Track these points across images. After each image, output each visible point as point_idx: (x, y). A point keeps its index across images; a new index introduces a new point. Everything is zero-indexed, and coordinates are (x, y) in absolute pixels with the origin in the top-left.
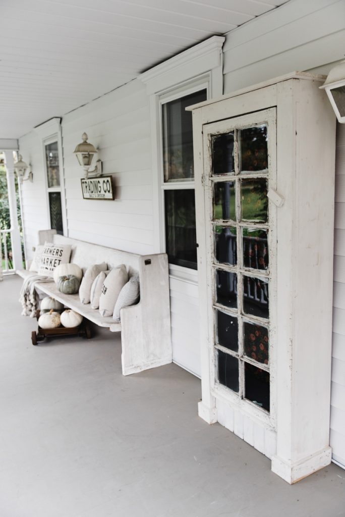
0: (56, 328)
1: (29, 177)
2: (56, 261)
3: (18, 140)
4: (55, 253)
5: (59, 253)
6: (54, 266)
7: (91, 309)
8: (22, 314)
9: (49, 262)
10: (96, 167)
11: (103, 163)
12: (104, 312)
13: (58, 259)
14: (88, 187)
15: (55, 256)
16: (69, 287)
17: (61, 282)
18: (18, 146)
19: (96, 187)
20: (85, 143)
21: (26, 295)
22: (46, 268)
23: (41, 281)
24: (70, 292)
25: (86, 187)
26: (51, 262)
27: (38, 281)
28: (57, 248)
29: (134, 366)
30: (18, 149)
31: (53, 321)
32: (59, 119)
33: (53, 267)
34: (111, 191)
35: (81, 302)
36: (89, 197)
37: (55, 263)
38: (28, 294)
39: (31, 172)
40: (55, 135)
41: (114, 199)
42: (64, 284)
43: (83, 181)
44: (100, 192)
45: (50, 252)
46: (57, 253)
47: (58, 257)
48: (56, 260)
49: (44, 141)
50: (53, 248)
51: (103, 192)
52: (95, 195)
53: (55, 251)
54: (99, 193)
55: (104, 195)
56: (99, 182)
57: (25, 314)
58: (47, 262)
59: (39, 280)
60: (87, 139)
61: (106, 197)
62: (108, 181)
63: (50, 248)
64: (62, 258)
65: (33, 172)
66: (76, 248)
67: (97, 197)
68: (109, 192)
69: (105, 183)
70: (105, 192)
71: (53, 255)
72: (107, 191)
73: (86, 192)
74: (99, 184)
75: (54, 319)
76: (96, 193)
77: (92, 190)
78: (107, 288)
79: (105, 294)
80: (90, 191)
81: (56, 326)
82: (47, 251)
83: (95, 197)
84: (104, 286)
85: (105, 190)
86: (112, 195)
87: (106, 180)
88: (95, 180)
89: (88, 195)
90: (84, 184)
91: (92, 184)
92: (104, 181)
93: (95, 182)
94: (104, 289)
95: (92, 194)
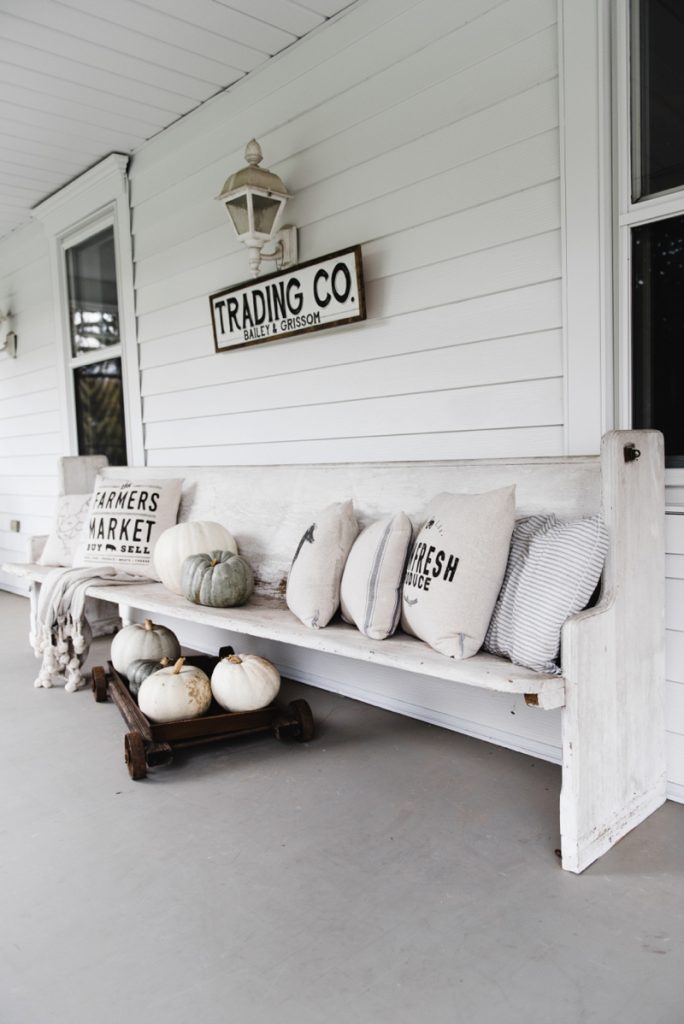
0: (200, 715)
1: (6, 343)
2: (140, 526)
4: (134, 504)
5: (149, 503)
6: (135, 539)
8: (37, 683)
9: (118, 530)
10: (280, 242)
11: (302, 232)
12: (461, 643)
13: (146, 519)
14: (240, 315)
15: (135, 510)
16: (230, 586)
17: (199, 570)
19: (280, 300)
20: (254, 167)
21: (55, 624)
22: (109, 546)
23: (102, 583)
24: (233, 601)
25: (232, 314)
26: (124, 529)
27: (94, 582)
28: (140, 491)
31: (191, 694)
32: (125, 160)
33: (131, 542)
34: (354, 292)
35: (308, 623)
36: (243, 341)
37: (137, 530)
38: (61, 621)
39: (11, 333)
40: (108, 208)
41: (363, 316)
42: (214, 575)
43: (215, 301)
44: (296, 311)
45: (121, 499)
46: (142, 501)
47: (146, 514)
48: (138, 521)
49: (62, 240)
50: (130, 490)
51: (310, 307)
52: (268, 328)
53: (136, 497)
54: (290, 315)
55: (317, 316)
56: (294, 282)
57: (46, 684)
58: (112, 529)
59: (98, 577)
61: (323, 321)
62: (341, 267)
63: (118, 491)
64: (156, 516)
65: (17, 333)
66: (194, 487)
67: (280, 331)
68: (342, 299)
69: (326, 276)
70: (323, 304)
71: (130, 507)
72: (333, 298)
73: (231, 330)
74: (294, 288)
75: (192, 685)
76: (277, 318)
77: (260, 317)
78: (457, 560)
79: (451, 580)
80: (248, 321)
81: (201, 711)
82: (110, 500)
83: (272, 334)
84: (442, 554)
85: (323, 298)
86: (357, 304)
87: (329, 266)
88: (276, 281)
89: (238, 337)
90: (225, 309)
91: (258, 298)
92: (322, 273)
93: (274, 287)
94: (445, 564)
95: (259, 327)
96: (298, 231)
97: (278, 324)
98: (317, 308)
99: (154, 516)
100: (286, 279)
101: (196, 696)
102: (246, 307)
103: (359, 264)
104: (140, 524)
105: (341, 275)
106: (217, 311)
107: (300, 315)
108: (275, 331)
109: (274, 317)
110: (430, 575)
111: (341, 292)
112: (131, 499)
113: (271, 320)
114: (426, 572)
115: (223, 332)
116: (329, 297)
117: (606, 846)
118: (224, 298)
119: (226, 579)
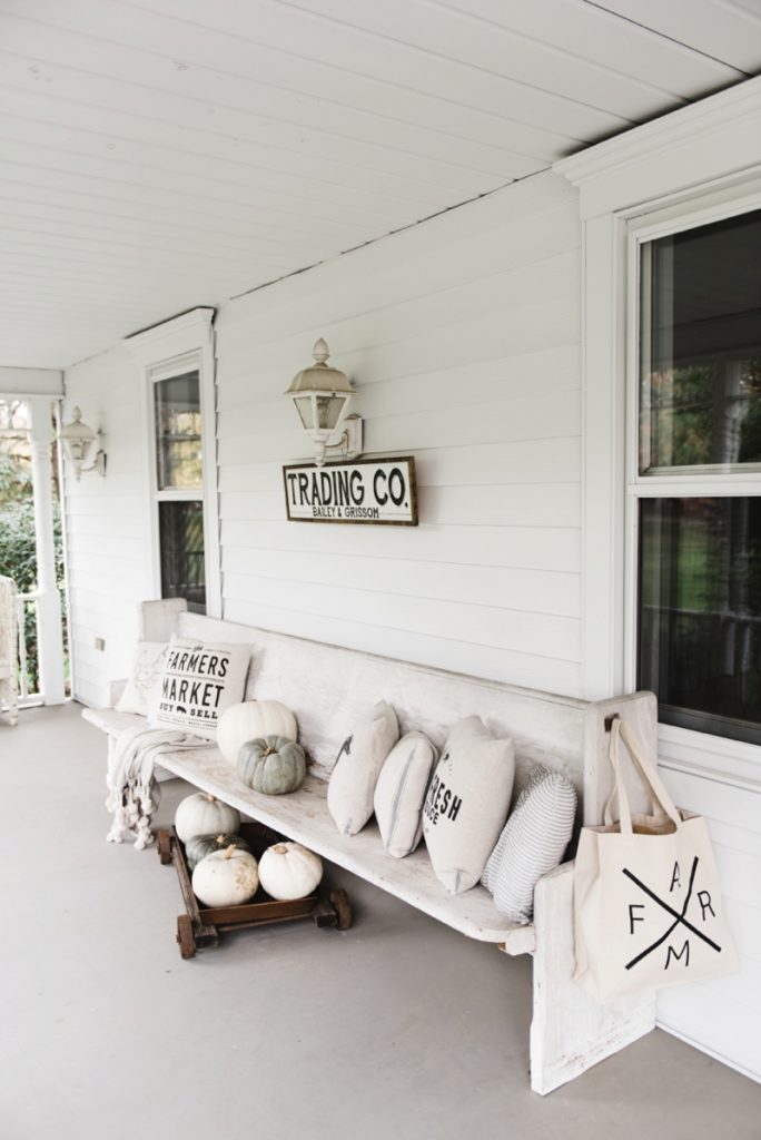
0: (246, 901)
1: (96, 462)
2: (210, 690)
3: (63, 373)
4: (205, 668)
5: (218, 668)
6: (204, 704)
7: (390, 857)
8: (109, 838)
9: (188, 694)
10: (346, 432)
11: (366, 425)
12: (458, 879)
13: (215, 684)
14: (309, 491)
15: (205, 674)
16: (281, 777)
17: (254, 759)
18: (64, 386)
19: (345, 490)
20: (322, 367)
21: (127, 786)
22: (180, 709)
23: (170, 748)
24: (283, 790)
25: (303, 489)
26: (194, 693)
27: (162, 749)
28: (211, 655)
29: (565, 1061)
30: (64, 394)
31: (238, 881)
32: (211, 312)
33: (200, 706)
34: (408, 498)
35: (342, 829)
36: (311, 516)
37: (206, 694)
38: (131, 784)
39: (101, 451)
40: (194, 353)
41: (415, 523)
42: (267, 766)
43: (289, 472)
44: (358, 502)
45: (193, 662)
46: (212, 666)
47: (215, 679)
48: (208, 686)
49: (151, 372)
50: (202, 653)
51: (370, 502)
52: (333, 511)
53: (207, 661)
54: (353, 504)
55: (376, 511)
56: (356, 474)
57: (118, 840)
58: (183, 691)
59: (166, 743)
60: (327, 356)
61: (382, 518)
62: (396, 472)
63: (190, 653)
64: (225, 681)
65: (106, 452)
66: (263, 652)
67: (344, 517)
68: (398, 502)
69: (384, 477)
70: (382, 502)
71: (200, 671)
72: (390, 499)
73: (302, 503)
74: (356, 480)
75: (239, 873)
76: (342, 504)
77: (327, 498)
78: (460, 801)
79: (454, 819)
80: (316, 499)
81: (247, 896)
82: (183, 662)
83: (337, 517)
84: (448, 792)
85: (381, 496)
86: (409, 510)
87: (387, 468)
88: (342, 469)
89: (307, 511)
90: (296, 481)
91: (326, 480)
92: (379, 473)
93: (339, 473)
94: (450, 802)
95: (326, 507)
96: (363, 421)
97: (343, 508)
98: (376, 505)
99: (223, 681)
100: (350, 469)
101: (243, 883)
102: (315, 486)
103: (413, 475)
104: (209, 689)
105: (396, 479)
106: (289, 481)
107: (362, 506)
108: (340, 515)
109: (339, 502)
110: (438, 811)
111: (397, 496)
112: (202, 664)
113: (336, 504)
114: (436, 806)
115: (294, 503)
116: (386, 496)
117: (577, 1071)
118: (297, 472)
119: (277, 770)
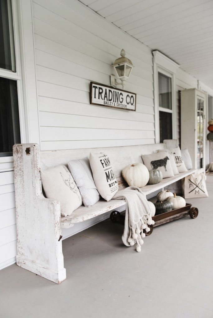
14: (103, 94)
25: (100, 93)
34: (134, 104)
36: (103, 104)
41: (135, 110)
43: (93, 85)
44: (121, 102)
51: (124, 103)
52: (112, 103)
54: (119, 102)
55: (126, 106)
56: (121, 94)
61: (127, 108)
62: (132, 96)
67: (116, 106)
68: (132, 104)
69: (129, 97)
70: (128, 104)
72: (130, 103)
73: (99, 98)
74: (121, 96)
76: (116, 102)
77: (110, 99)
80: (106, 98)
83: (113, 106)
85: (128, 102)
86: (134, 107)
87: (130, 95)
89: (101, 102)
90: (97, 90)
91: (110, 93)
93: (116, 92)
95: (109, 102)
97: (116, 104)
98: (126, 104)
100: (120, 92)
102: (106, 93)
105: (132, 98)
106: (93, 89)
107: (122, 104)
108: (114, 105)
109: (115, 101)
111: (132, 103)
113: (114, 101)
115: (95, 97)
116: (129, 102)
118: (98, 86)
